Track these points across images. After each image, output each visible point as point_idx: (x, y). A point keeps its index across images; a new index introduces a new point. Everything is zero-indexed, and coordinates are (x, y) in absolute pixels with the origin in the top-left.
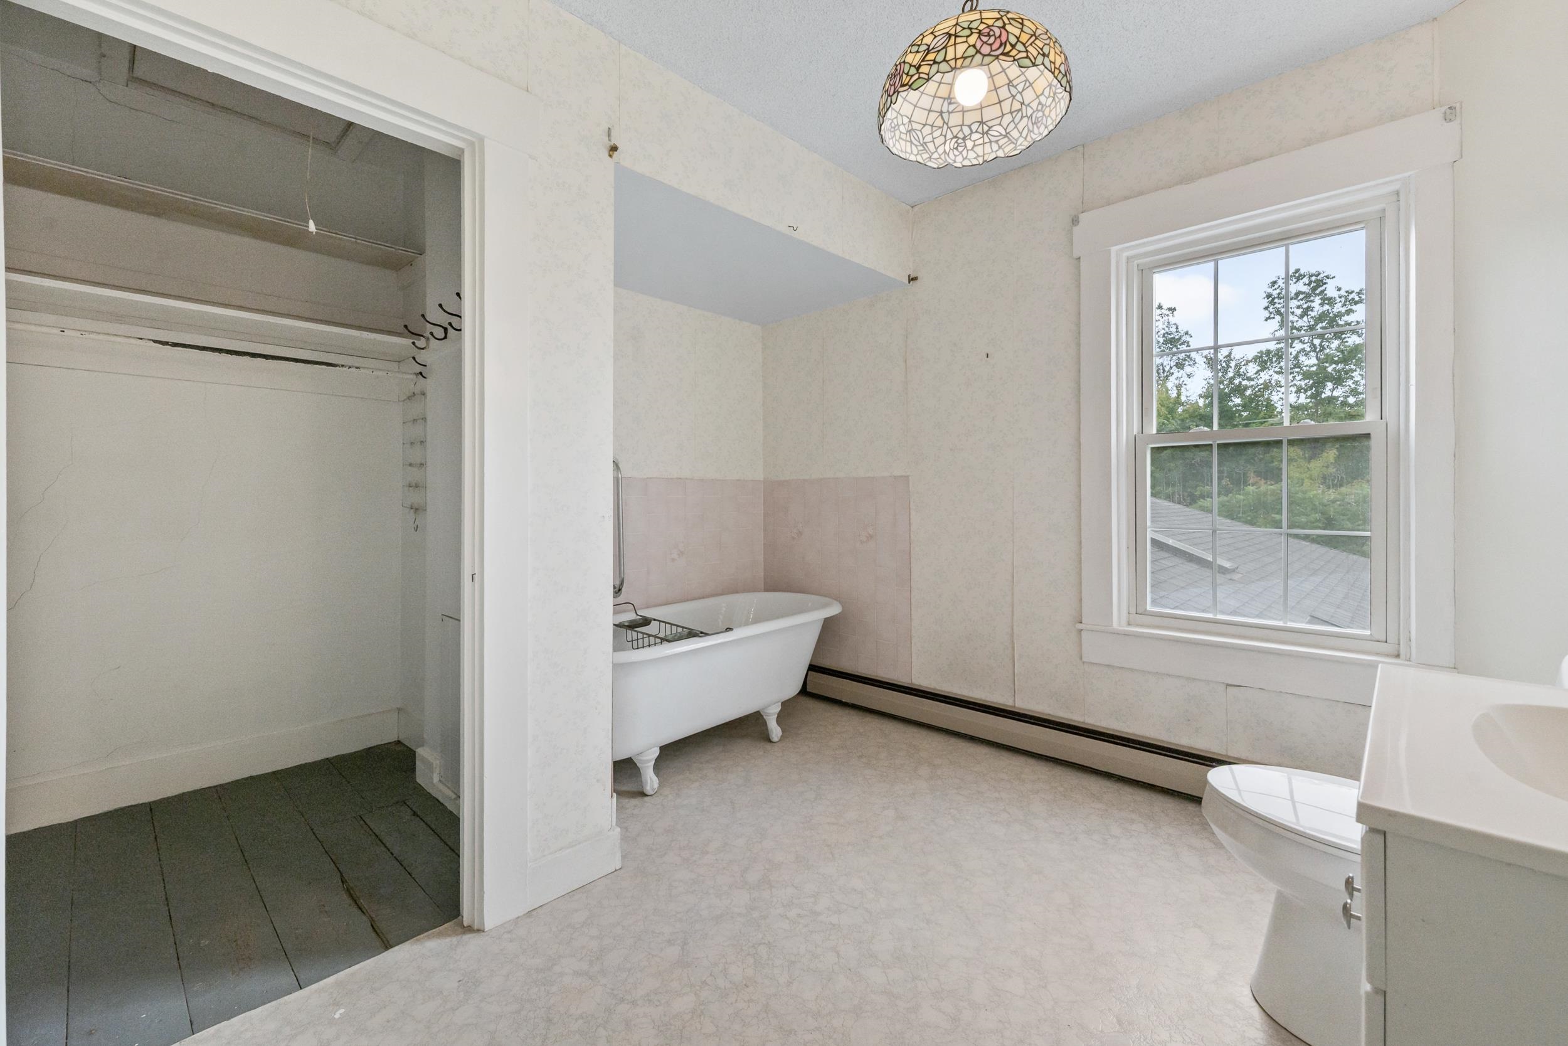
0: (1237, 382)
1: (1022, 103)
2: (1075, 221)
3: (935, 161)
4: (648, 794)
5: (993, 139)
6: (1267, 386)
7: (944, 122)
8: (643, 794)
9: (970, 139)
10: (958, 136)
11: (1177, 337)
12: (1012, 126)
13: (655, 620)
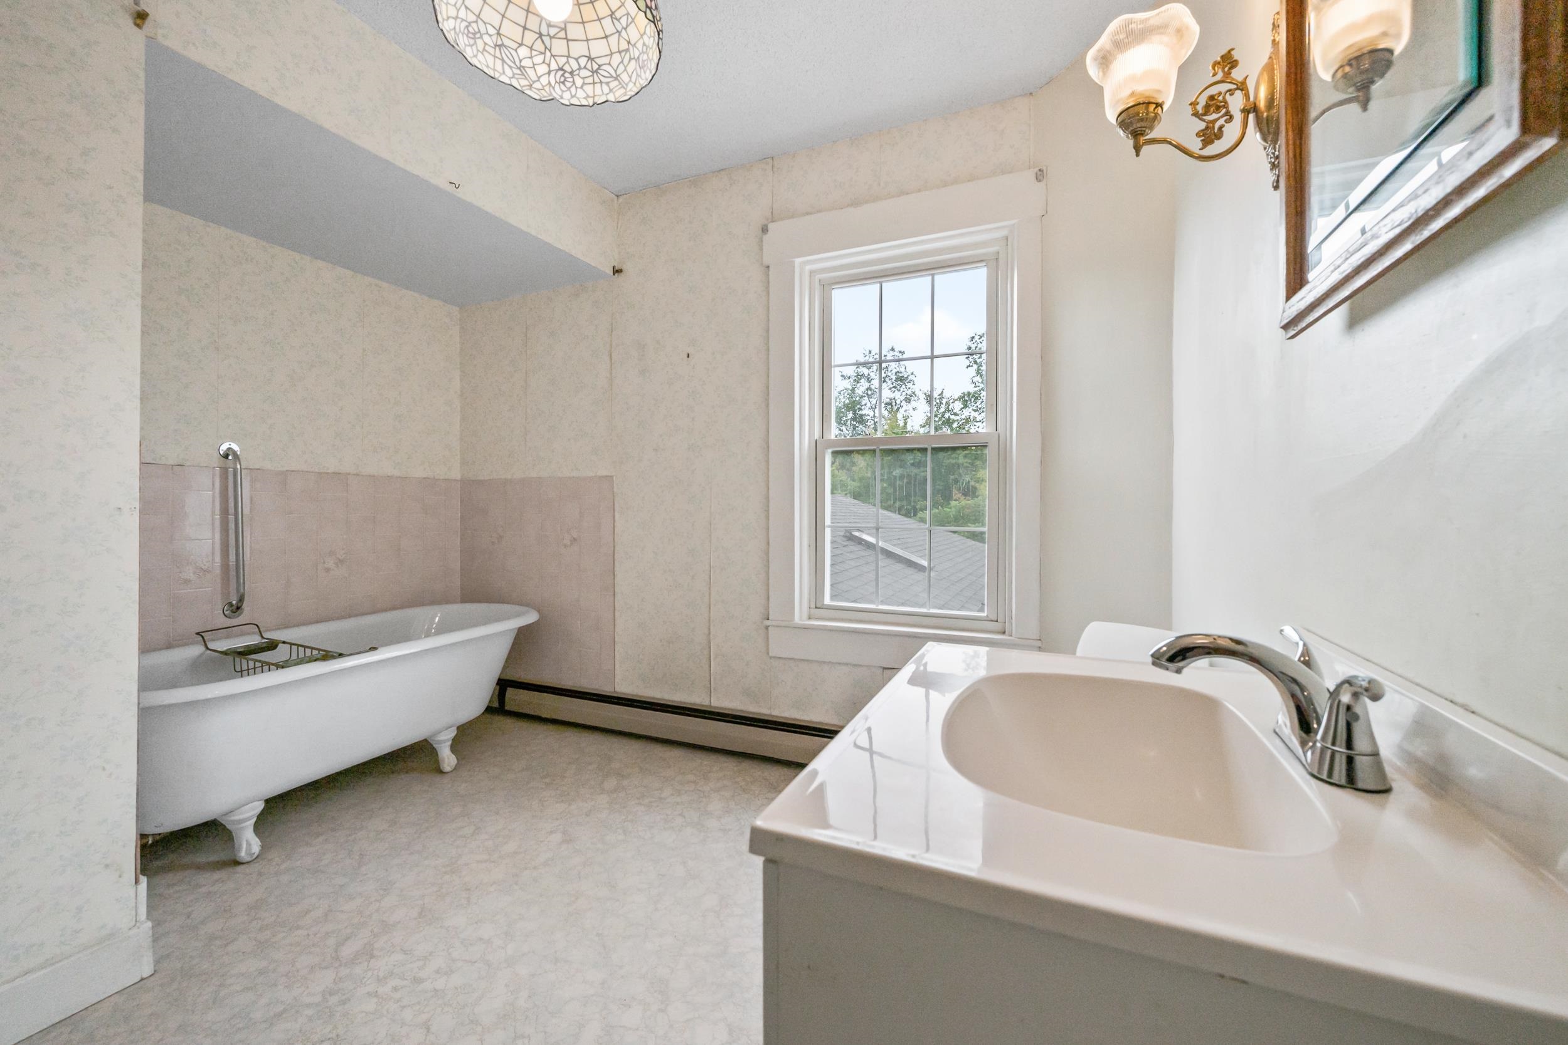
0: (947, 416)
1: (629, 43)
2: (765, 230)
3: (537, 92)
4: (244, 862)
5: (603, 80)
6: (967, 420)
7: (546, 48)
8: (237, 863)
9: (578, 75)
10: (564, 68)
11: (906, 376)
12: (621, 68)
13: (284, 642)
